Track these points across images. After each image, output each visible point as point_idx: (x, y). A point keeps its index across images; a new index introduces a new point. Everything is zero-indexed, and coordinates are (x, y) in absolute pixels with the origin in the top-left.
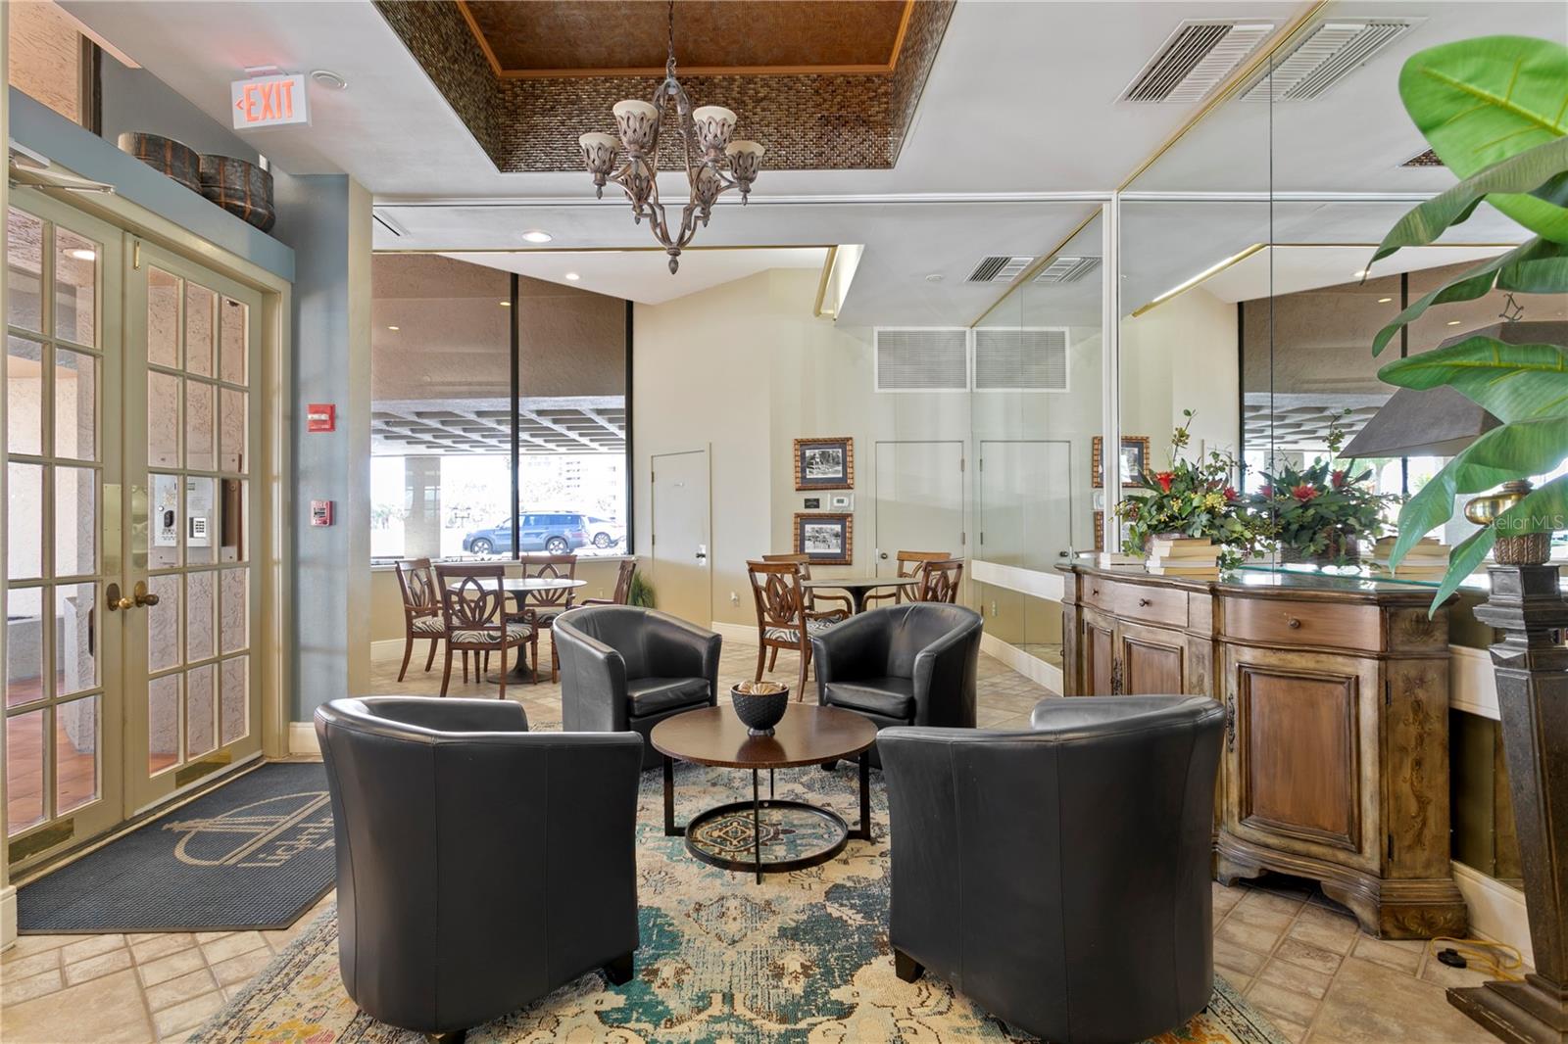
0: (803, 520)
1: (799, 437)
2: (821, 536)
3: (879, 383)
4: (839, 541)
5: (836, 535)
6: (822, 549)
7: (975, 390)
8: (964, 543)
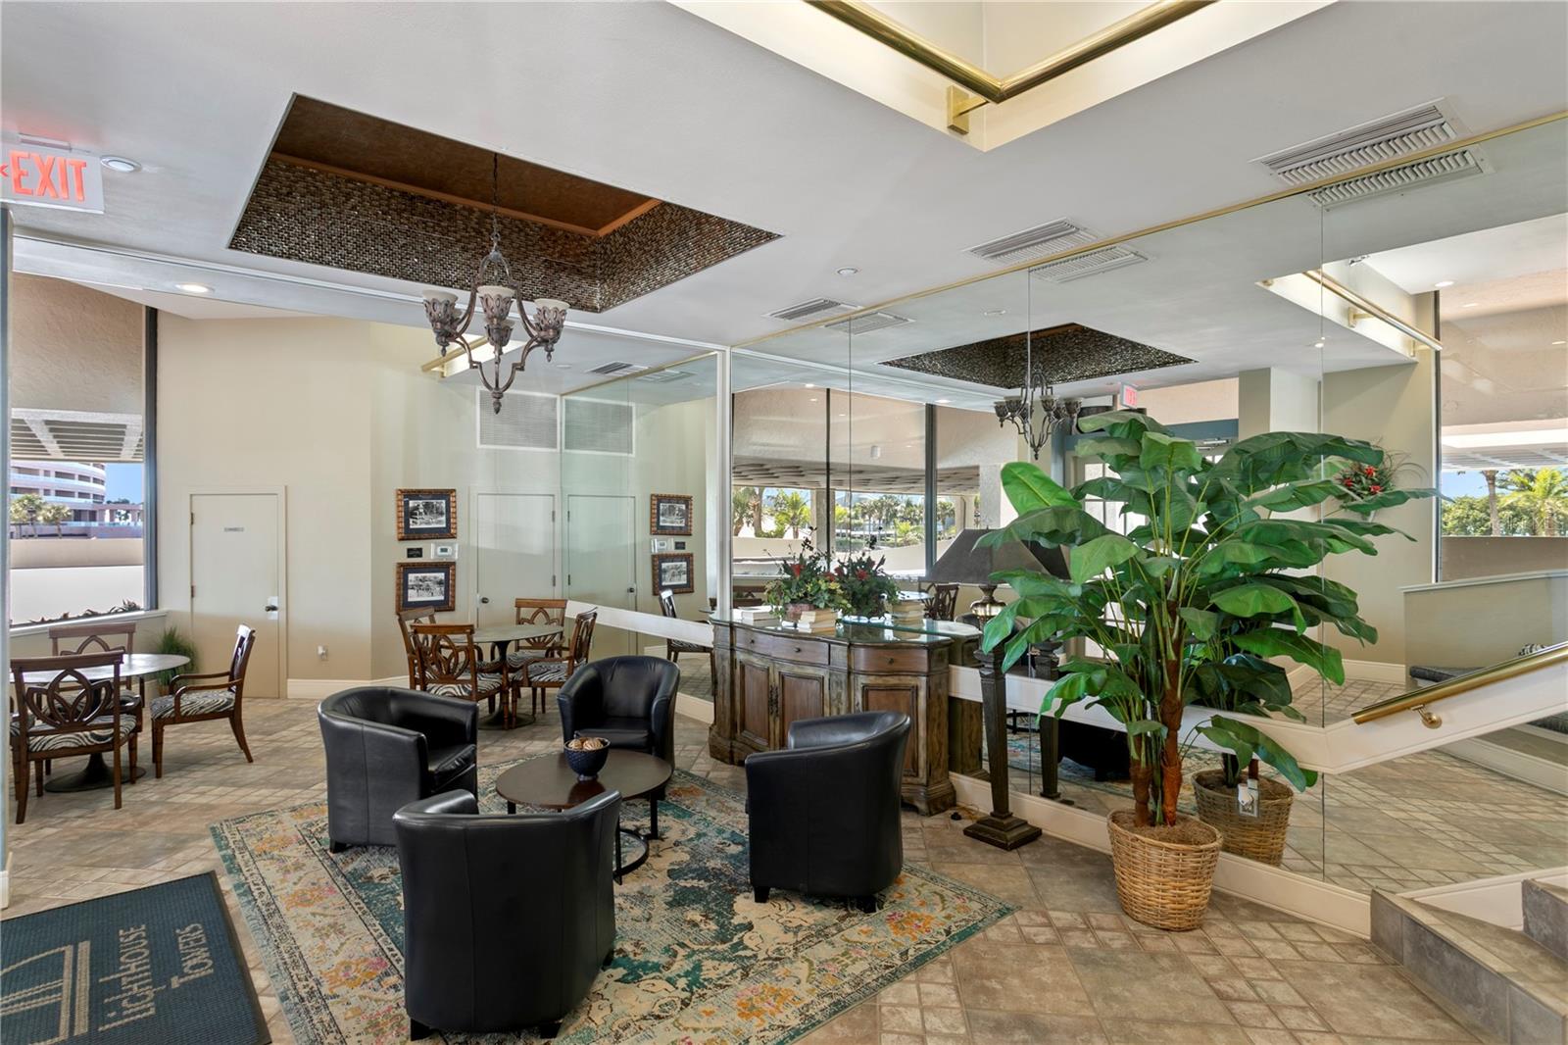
0: (405, 569)
1: (402, 488)
2: (425, 584)
3: (481, 437)
4: (443, 589)
5: (440, 583)
6: (425, 597)
7: (564, 450)
8: (554, 585)
